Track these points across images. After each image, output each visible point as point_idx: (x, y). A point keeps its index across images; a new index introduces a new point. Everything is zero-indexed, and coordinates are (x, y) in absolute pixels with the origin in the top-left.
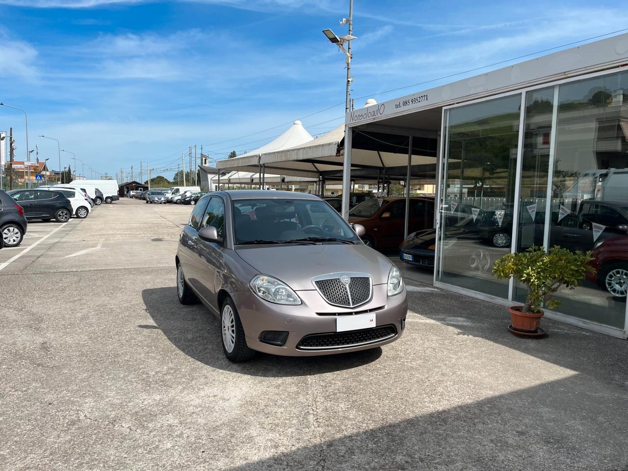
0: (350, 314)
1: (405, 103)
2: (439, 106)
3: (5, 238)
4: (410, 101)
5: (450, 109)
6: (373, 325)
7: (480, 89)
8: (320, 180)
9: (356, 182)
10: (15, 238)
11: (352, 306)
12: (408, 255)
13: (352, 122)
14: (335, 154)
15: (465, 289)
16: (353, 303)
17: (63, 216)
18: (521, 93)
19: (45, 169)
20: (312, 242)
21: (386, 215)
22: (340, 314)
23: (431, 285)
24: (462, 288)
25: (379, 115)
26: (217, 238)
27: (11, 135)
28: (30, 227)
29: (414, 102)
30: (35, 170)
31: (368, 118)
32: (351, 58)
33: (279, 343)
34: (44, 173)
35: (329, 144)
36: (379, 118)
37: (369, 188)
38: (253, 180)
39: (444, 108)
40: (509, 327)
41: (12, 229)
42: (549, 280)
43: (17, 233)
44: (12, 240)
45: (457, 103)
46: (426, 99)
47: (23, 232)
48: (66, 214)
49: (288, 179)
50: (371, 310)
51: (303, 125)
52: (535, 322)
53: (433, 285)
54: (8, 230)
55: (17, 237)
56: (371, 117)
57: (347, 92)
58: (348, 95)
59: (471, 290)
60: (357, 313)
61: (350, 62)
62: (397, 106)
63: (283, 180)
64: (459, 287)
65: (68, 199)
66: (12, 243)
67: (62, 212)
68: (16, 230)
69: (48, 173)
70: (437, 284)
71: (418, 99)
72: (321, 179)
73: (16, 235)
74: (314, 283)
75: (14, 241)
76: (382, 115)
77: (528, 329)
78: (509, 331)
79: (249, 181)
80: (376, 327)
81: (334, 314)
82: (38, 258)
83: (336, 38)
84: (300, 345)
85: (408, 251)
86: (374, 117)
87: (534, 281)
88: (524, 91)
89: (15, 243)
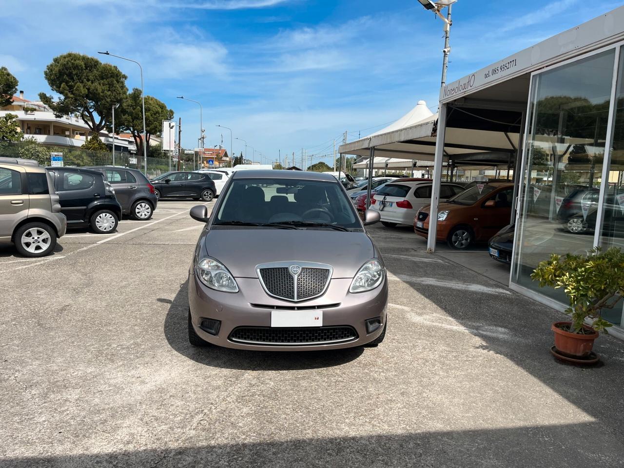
0: (292, 308)
1: (495, 71)
2: (527, 72)
3: (138, 213)
4: (499, 69)
5: (540, 74)
6: (319, 323)
7: (571, 47)
8: (448, 164)
9: (499, 167)
10: (146, 213)
11: (296, 300)
12: (494, 250)
13: (445, 98)
14: (430, 135)
15: (540, 294)
16: (299, 297)
17: (208, 196)
18: (615, 48)
19: (226, 155)
20: (294, 227)
21: (490, 203)
22: (279, 308)
23: (506, 286)
24: (537, 293)
25: (469, 88)
26: (204, 217)
27: (180, 124)
28: (159, 204)
29: (503, 69)
30: (217, 156)
31: (459, 92)
32: (451, 25)
33: (213, 331)
34: (224, 158)
35: (427, 123)
36: (471, 90)
37: (538, 175)
38: (387, 165)
39: (532, 74)
40: (551, 348)
41: (143, 204)
42: (592, 292)
43: (148, 208)
44: (143, 214)
45: (547, 66)
46: (514, 64)
47: (153, 208)
48: (210, 194)
49: (420, 163)
50: (319, 307)
51: (427, 106)
52: (582, 345)
53: (508, 286)
54: (141, 205)
55: (148, 212)
56: (462, 91)
57: (444, 64)
58: (445, 67)
59: (546, 297)
60: (300, 308)
61: (448, 29)
62: (486, 76)
63: (415, 165)
64: (534, 292)
65: (213, 181)
66: (143, 217)
67: (207, 193)
68: (147, 206)
69: (227, 159)
70: (513, 286)
71: (507, 65)
72: (450, 163)
73: (147, 211)
74: (259, 270)
75: (145, 215)
76: (472, 88)
77: (572, 353)
78: (550, 352)
79: (384, 166)
80: (323, 326)
81: (272, 307)
82: (153, 230)
83: (430, 3)
84: (233, 337)
85: (497, 245)
86: (465, 90)
87: (570, 292)
88: (617, 46)
89: (146, 217)
